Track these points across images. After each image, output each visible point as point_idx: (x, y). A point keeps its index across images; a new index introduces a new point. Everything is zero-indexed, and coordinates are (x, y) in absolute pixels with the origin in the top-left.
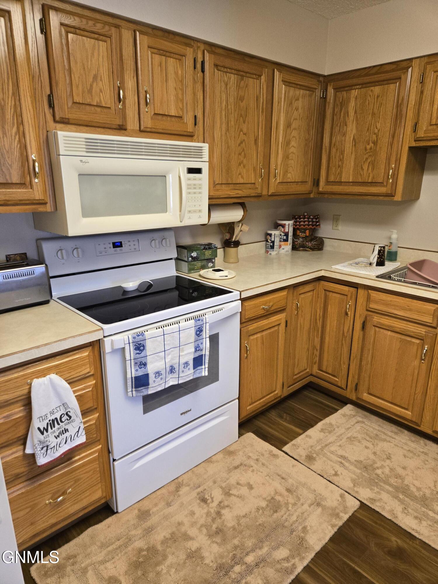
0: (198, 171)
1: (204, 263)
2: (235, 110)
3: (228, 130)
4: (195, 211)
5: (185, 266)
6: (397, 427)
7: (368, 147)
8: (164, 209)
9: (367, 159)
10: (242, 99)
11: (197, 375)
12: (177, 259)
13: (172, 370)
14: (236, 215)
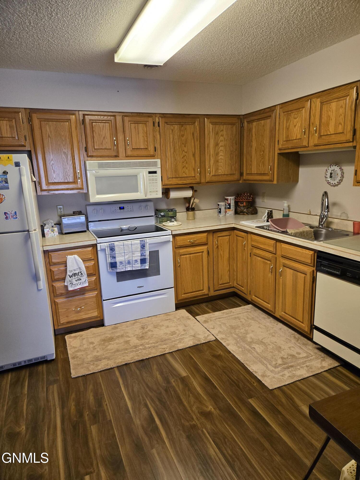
0: (155, 172)
1: (169, 218)
2: (179, 142)
3: (175, 151)
4: (154, 192)
5: (158, 221)
6: (268, 316)
7: (261, 154)
8: (136, 190)
9: (261, 160)
10: (183, 136)
11: (143, 268)
12: (155, 217)
13: (129, 263)
14: (188, 194)
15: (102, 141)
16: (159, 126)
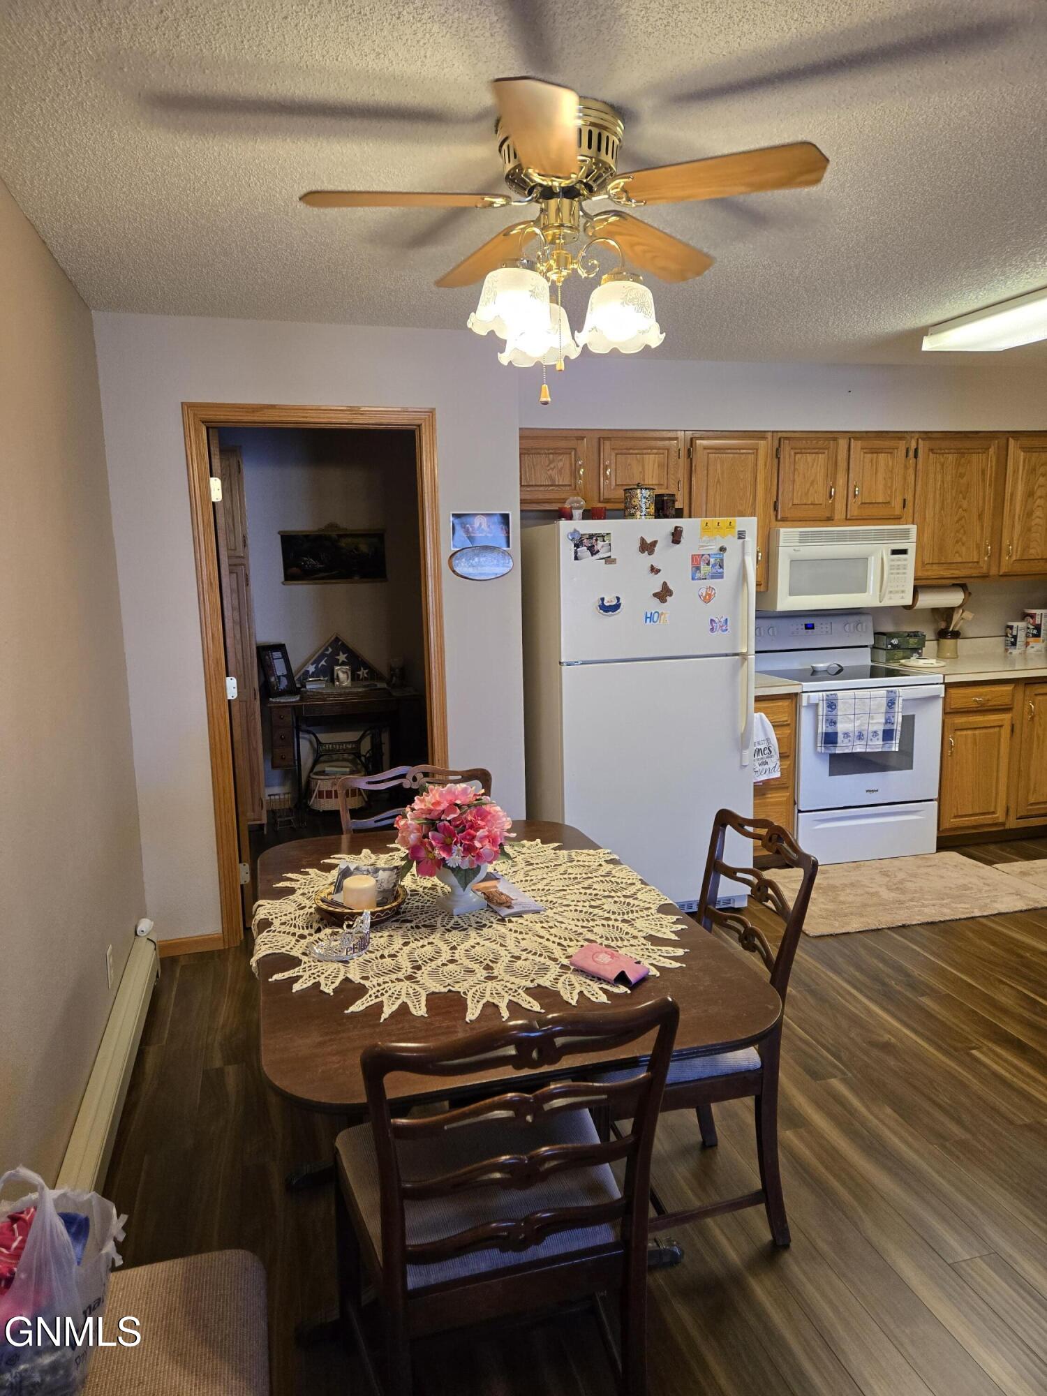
0: (904, 552)
1: (908, 652)
2: (952, 489)
3: (942, 508)
4: (897, 592)
5: (882, 655)
8: (863, 589)
10: (962, 476)
11: (886, 749)
12: (874, 648)
13: (860, 736)
14: (954, 598)
15: (808, 490)
16: (916, 456)
